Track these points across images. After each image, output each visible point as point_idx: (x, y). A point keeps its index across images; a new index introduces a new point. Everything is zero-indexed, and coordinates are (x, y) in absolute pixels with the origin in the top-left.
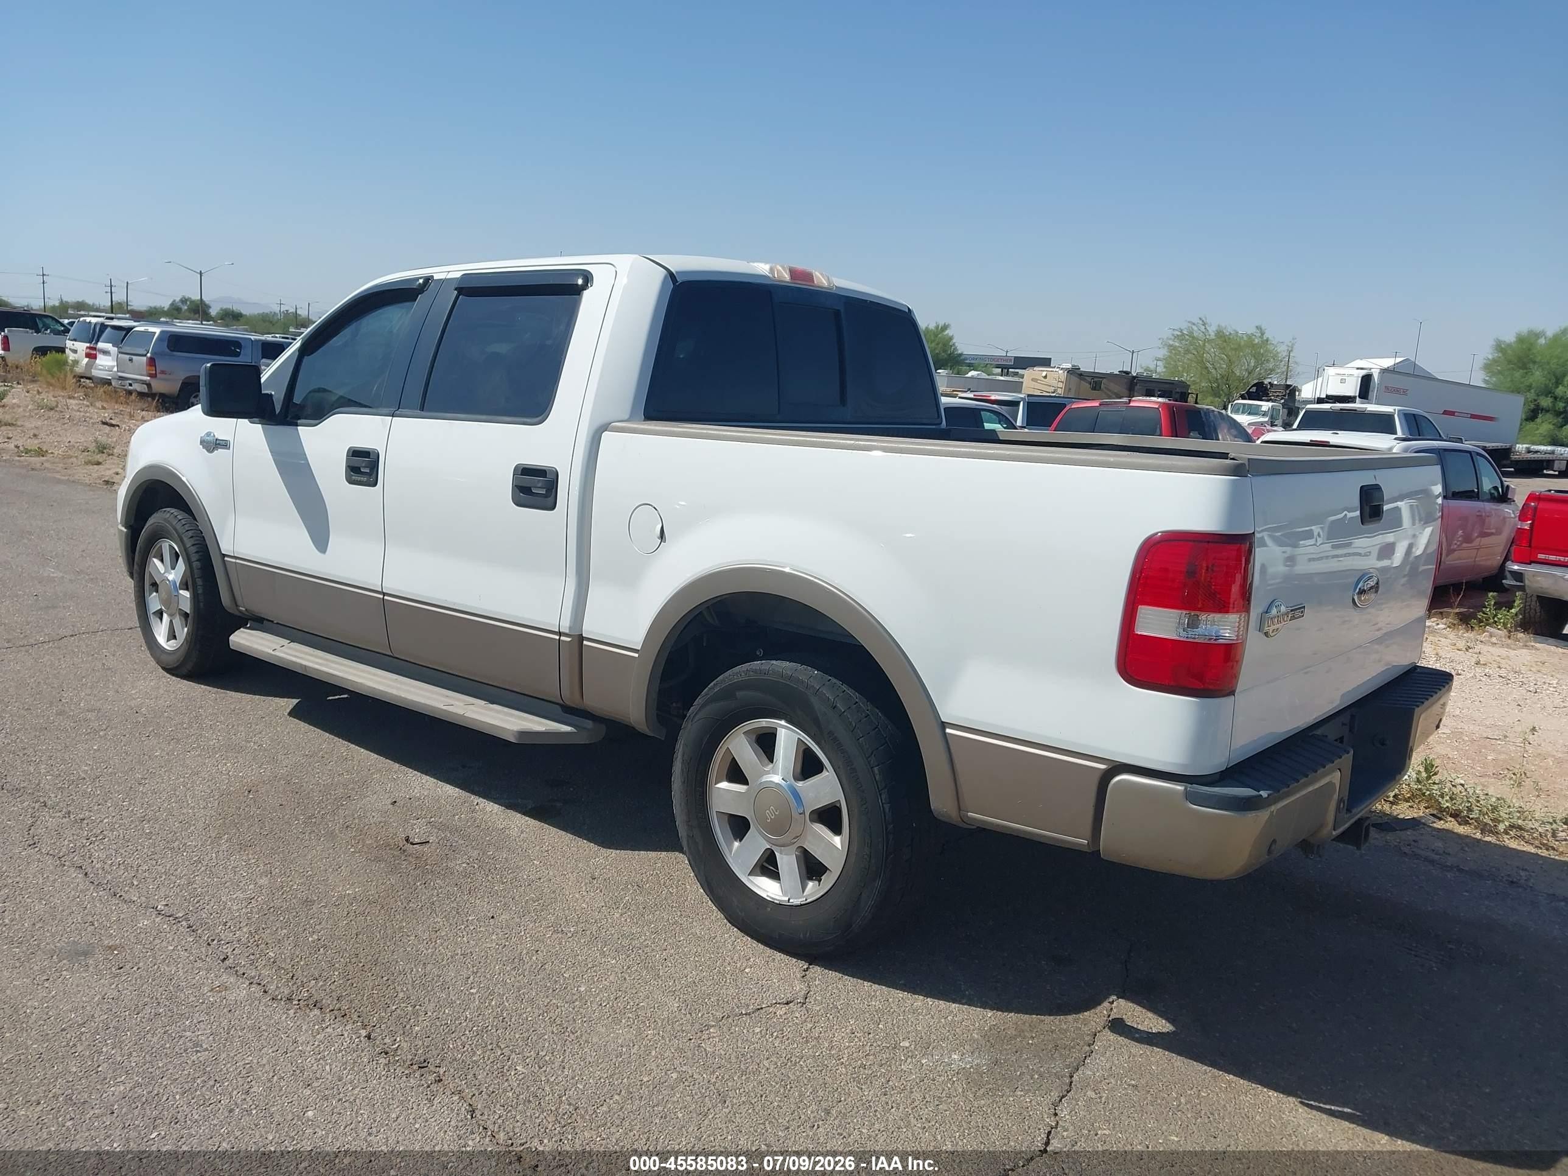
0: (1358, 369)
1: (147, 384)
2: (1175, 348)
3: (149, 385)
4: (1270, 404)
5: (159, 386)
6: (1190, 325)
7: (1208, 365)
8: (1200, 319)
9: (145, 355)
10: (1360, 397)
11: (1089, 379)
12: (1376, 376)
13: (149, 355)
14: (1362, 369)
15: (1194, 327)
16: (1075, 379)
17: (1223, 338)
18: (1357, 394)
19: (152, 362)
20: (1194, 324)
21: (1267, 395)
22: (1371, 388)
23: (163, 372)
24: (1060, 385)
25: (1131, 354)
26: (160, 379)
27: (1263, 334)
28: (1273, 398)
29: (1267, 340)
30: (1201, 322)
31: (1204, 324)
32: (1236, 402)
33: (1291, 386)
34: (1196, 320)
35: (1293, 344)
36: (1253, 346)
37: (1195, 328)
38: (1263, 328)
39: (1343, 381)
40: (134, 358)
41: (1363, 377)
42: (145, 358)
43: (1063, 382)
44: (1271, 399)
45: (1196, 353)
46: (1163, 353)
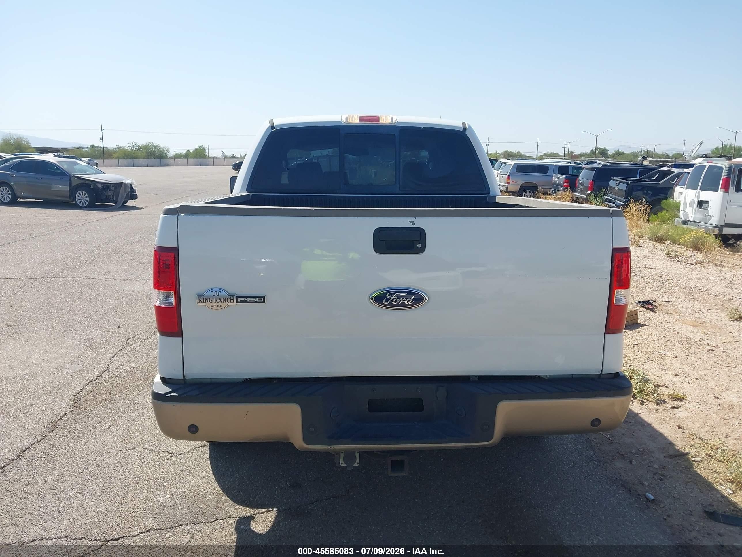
1: (506, 187)
3: (507, 188)
5: (511, 188)
9: (507, 175)
13: (508, 174)
19: (509, 178)
23: (513, 182)
26: (511, 185)
40: (504, 176)
42: (506, 176)
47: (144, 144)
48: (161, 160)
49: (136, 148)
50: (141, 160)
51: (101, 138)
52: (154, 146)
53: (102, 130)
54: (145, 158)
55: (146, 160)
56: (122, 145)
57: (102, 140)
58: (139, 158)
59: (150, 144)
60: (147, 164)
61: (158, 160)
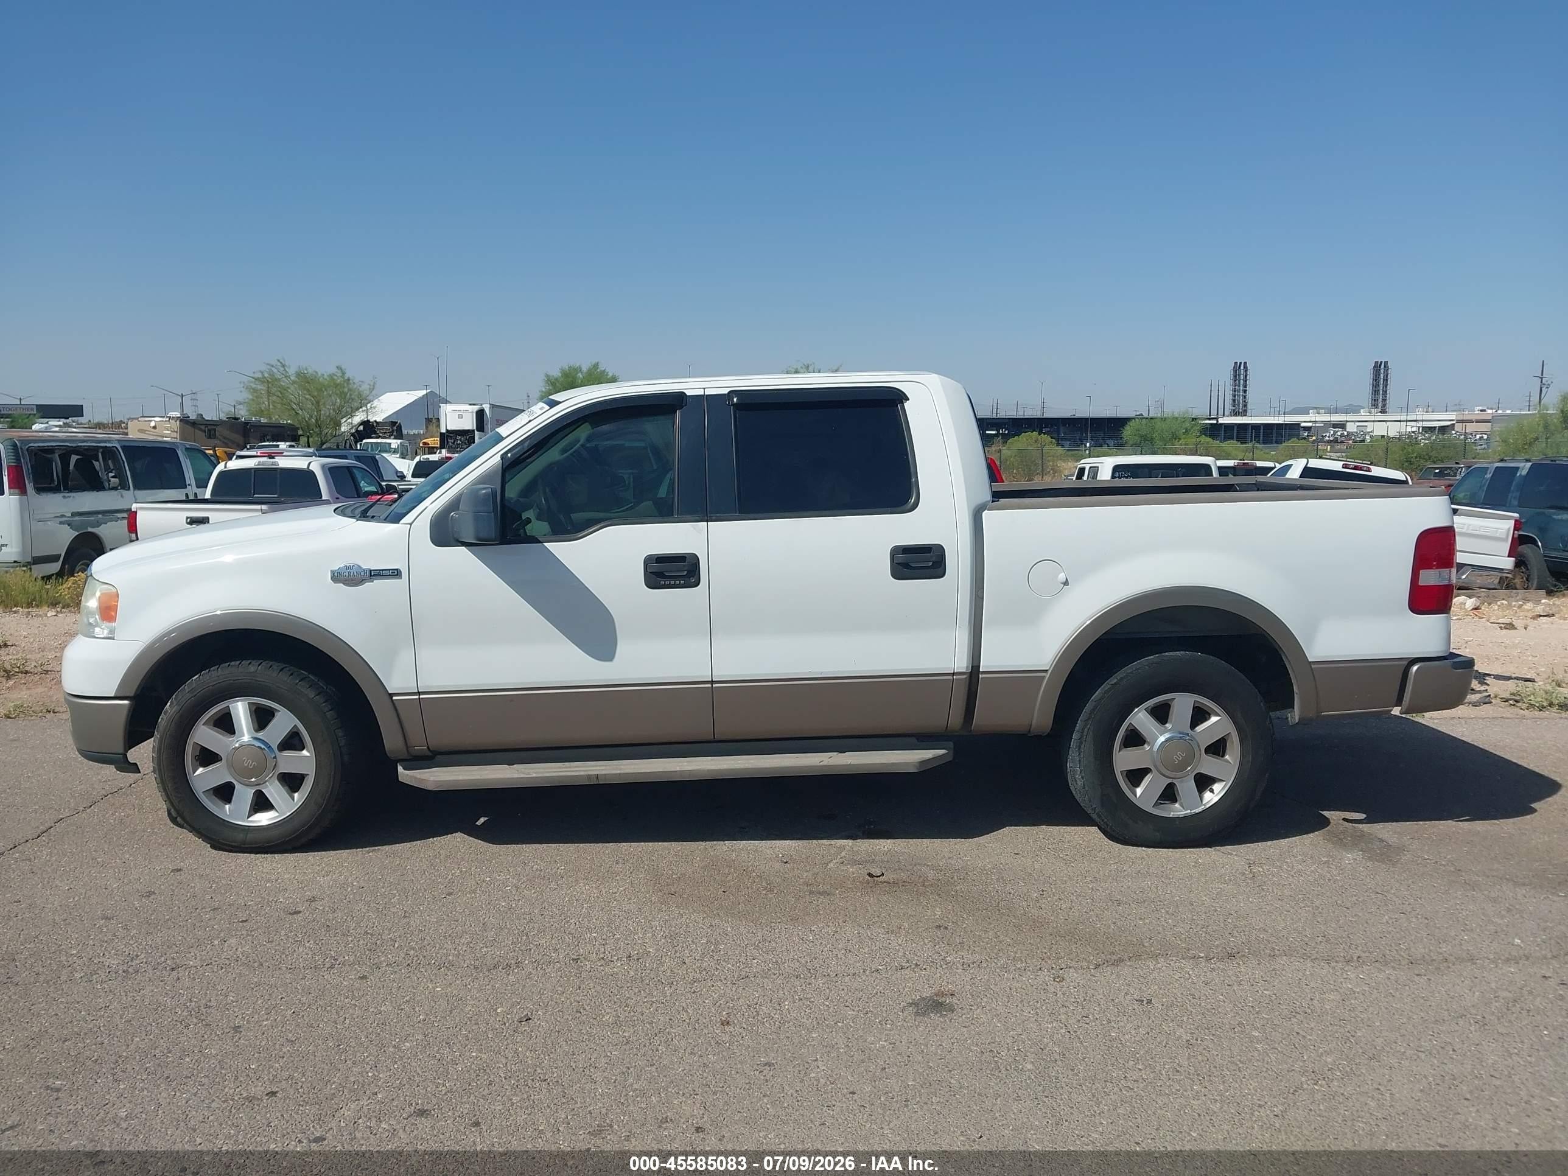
0: (471, 405)
2: (255, 390)
4: (399, 441)
6: (269, 367)
7: (294, 406)
8: (278, 361)
10: (477, 431)
11: (203, 427)
12: (487, 411)
14: (474, 405)
15: (273, 369)
16: (189, 428)
17: (305, 380)
18: (475, 428)
20: (272, 366)
21: (375, 433)
22: (485, 423)
24: (175, 435)
25: (180, 398)
27: (344, 374)
28: (381, 435)
29: (349, 380)
30: (279, 364)
31: (283, 366)
32: (364, 441)
33: (397, 422)
34: (274, 362)
35: (374, 383)
36: (336, 385)
37: (275, 370)
38: (343, 367)
39: (461, 417)
41: (477, 412)
43: (177, 432)
44: (380, 436)
45: (280, 395)
46: (246, 396)
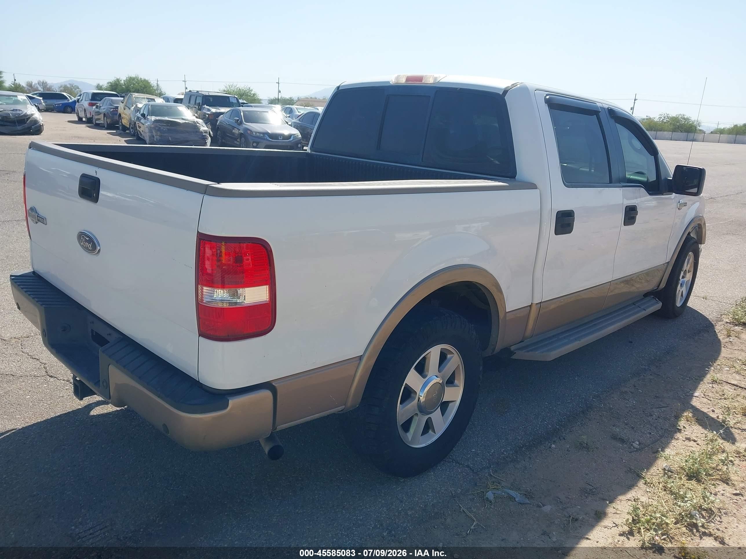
47: (674, 115)
48: (689, 134)
49: (668, 120)
50: (665, 133)
51: (632, 109)
52: (684, 119)
53: (635, 100)
54: (670, 131)
55: (671, 133)
56: (652, 117)
57: (632, 111)
58: (664, 131)
59: (680, 116)
60: (671, 137)
61: (685, 134)
